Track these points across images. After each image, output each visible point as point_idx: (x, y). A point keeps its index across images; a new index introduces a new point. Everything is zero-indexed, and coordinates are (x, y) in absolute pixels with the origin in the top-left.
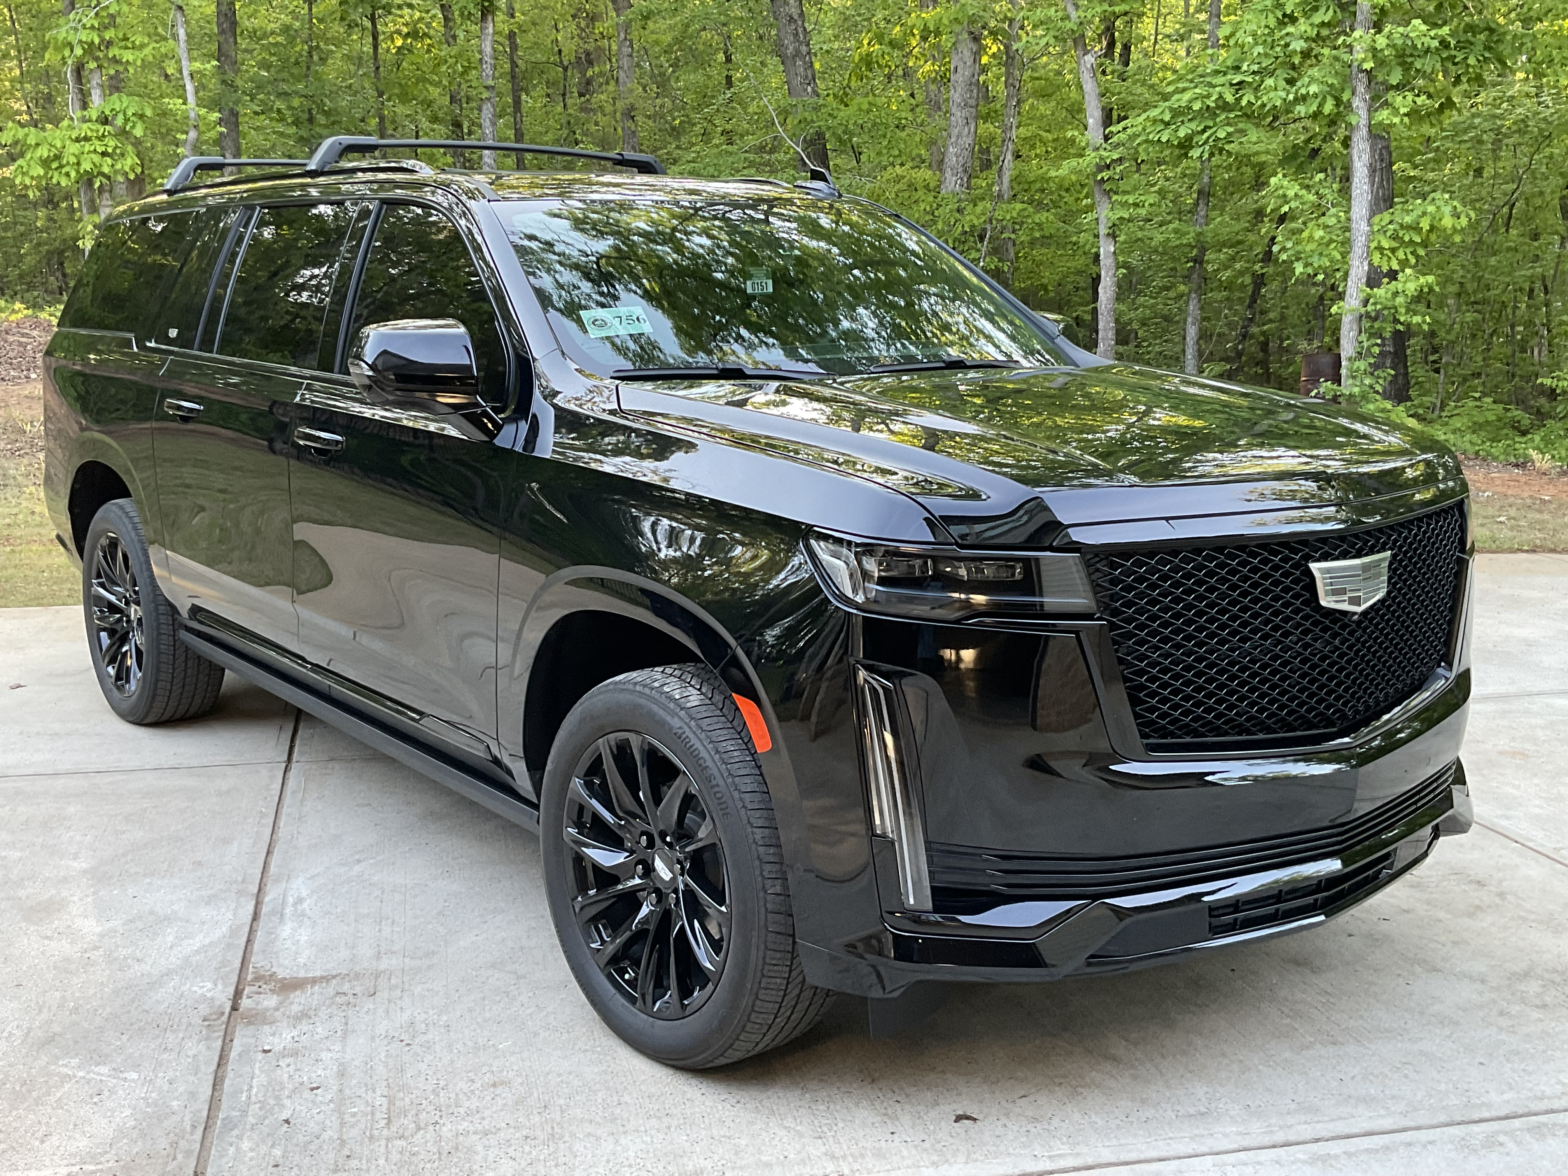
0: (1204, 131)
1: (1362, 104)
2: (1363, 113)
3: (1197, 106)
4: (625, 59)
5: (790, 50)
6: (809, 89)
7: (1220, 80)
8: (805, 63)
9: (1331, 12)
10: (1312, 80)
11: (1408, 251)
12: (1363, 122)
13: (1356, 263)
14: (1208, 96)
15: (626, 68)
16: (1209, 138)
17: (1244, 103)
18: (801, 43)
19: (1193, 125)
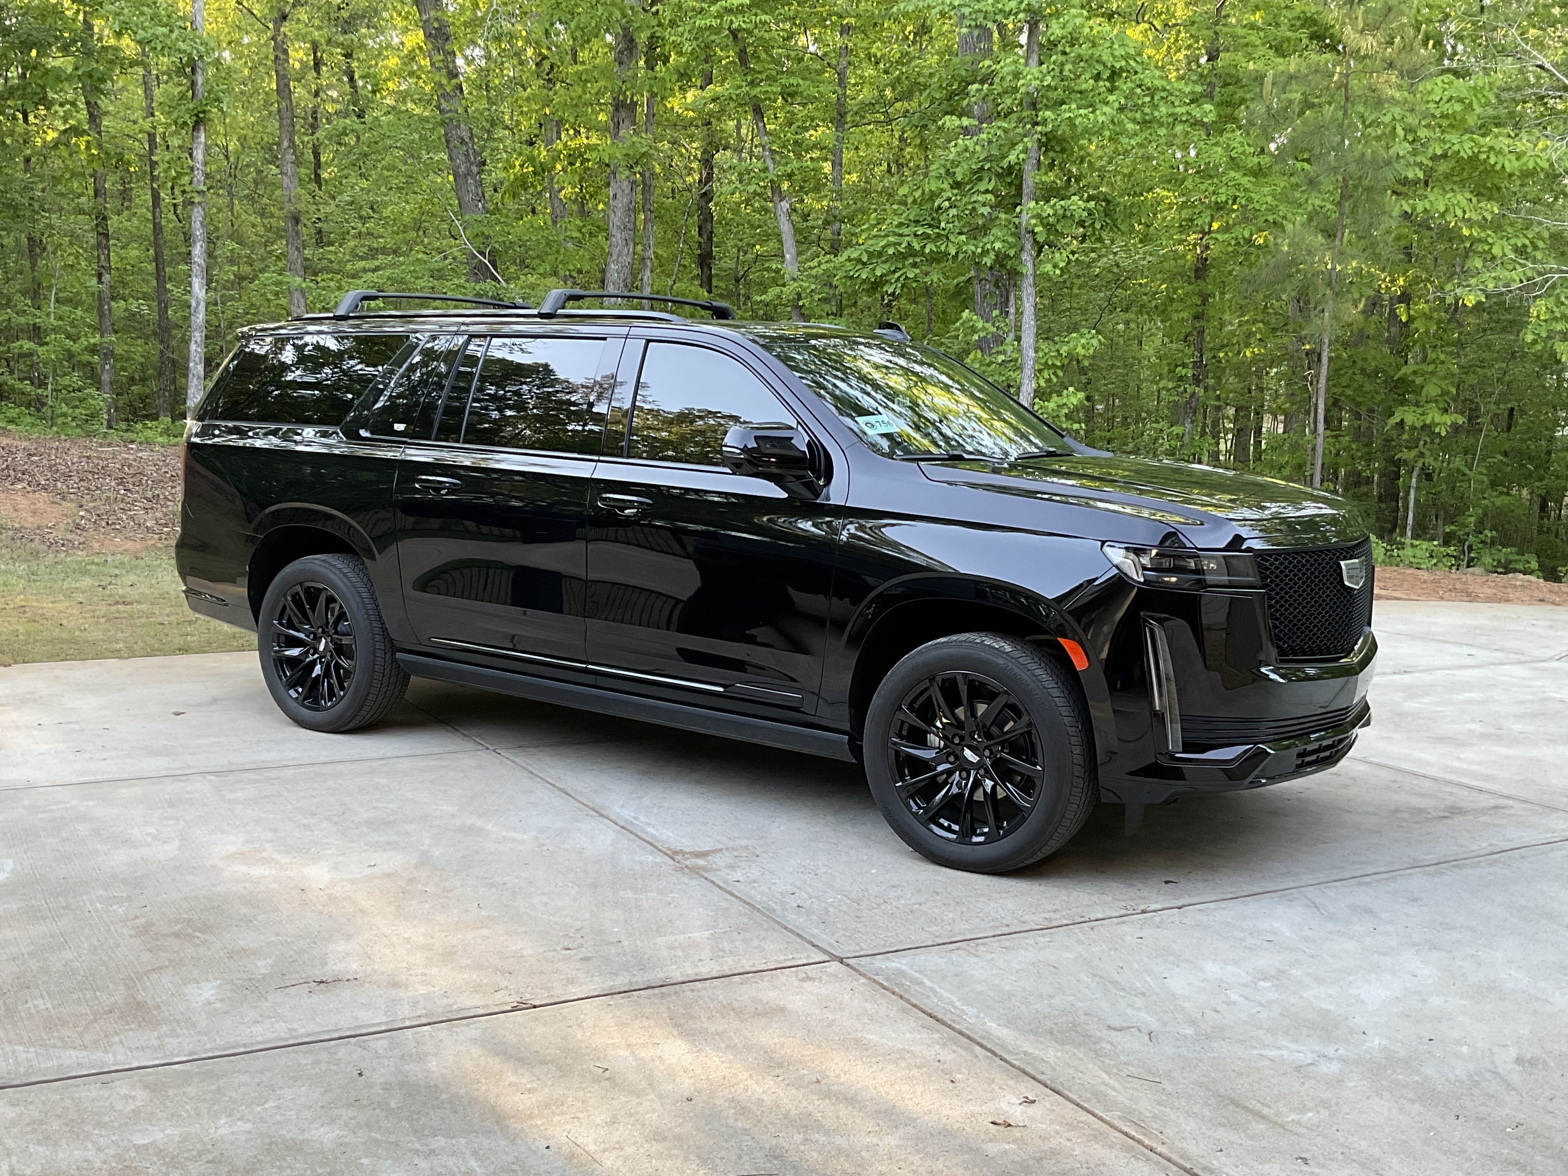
0: (894, 272)
1: (1029, 258)
2: (1030, 265)
3: (891, 251)
4: (289, 165)
5: (462, 169)
6: (480, 205)
7: (906, 231)
8: (476, 181)
9: (993, 181)
10: (997, 238)
11: (1051, 372)
12: (1031, 271)
13: (1026, 381)
14: (900, 244)
15: (289, 173)
16: (899, 277)
17: (927, 250)
18: (472, 164)
19: (886, 266)
